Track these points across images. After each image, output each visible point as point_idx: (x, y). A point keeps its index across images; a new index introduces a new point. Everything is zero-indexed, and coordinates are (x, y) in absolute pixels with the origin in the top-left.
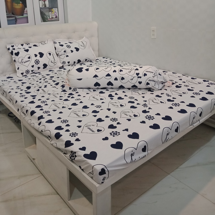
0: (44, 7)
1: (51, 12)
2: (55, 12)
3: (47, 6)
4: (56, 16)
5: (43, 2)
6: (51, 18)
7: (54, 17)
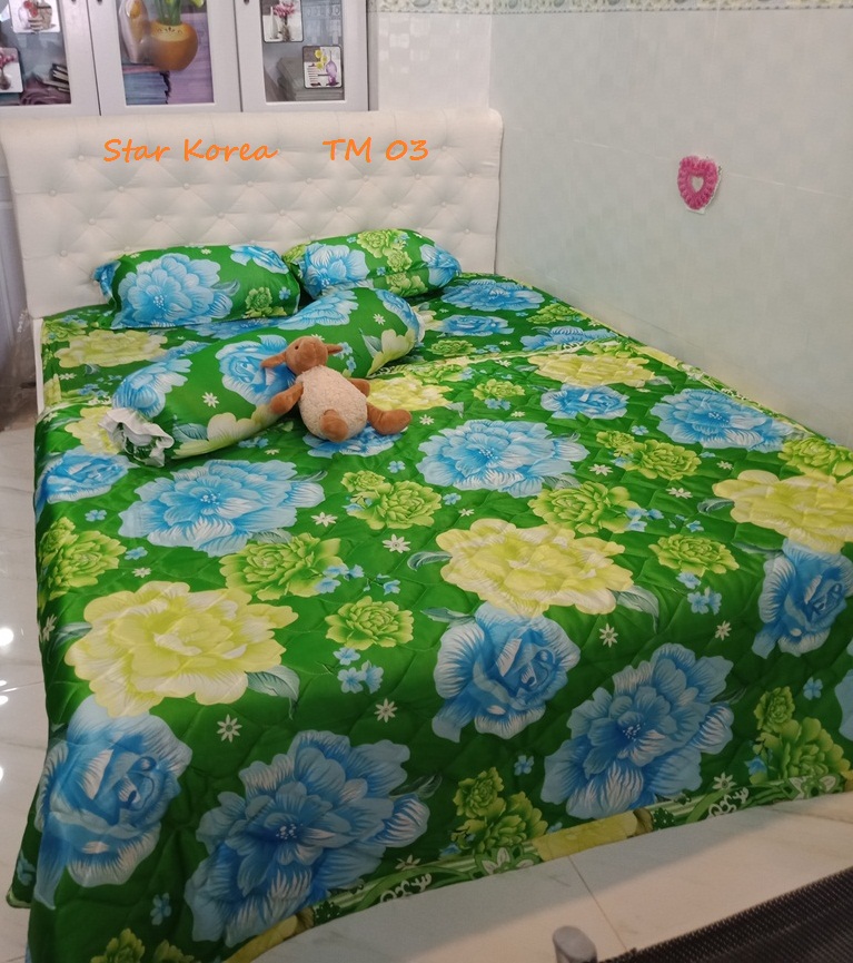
0: (283, 42)
1: (311, 64)
2: (331, 62)
3: (296, 36)
4: (334, 79)
5: (279, 22)
6: (308, 85)
7: (324, 81)
